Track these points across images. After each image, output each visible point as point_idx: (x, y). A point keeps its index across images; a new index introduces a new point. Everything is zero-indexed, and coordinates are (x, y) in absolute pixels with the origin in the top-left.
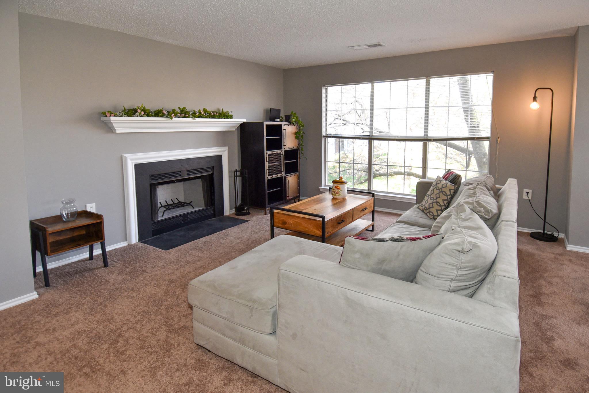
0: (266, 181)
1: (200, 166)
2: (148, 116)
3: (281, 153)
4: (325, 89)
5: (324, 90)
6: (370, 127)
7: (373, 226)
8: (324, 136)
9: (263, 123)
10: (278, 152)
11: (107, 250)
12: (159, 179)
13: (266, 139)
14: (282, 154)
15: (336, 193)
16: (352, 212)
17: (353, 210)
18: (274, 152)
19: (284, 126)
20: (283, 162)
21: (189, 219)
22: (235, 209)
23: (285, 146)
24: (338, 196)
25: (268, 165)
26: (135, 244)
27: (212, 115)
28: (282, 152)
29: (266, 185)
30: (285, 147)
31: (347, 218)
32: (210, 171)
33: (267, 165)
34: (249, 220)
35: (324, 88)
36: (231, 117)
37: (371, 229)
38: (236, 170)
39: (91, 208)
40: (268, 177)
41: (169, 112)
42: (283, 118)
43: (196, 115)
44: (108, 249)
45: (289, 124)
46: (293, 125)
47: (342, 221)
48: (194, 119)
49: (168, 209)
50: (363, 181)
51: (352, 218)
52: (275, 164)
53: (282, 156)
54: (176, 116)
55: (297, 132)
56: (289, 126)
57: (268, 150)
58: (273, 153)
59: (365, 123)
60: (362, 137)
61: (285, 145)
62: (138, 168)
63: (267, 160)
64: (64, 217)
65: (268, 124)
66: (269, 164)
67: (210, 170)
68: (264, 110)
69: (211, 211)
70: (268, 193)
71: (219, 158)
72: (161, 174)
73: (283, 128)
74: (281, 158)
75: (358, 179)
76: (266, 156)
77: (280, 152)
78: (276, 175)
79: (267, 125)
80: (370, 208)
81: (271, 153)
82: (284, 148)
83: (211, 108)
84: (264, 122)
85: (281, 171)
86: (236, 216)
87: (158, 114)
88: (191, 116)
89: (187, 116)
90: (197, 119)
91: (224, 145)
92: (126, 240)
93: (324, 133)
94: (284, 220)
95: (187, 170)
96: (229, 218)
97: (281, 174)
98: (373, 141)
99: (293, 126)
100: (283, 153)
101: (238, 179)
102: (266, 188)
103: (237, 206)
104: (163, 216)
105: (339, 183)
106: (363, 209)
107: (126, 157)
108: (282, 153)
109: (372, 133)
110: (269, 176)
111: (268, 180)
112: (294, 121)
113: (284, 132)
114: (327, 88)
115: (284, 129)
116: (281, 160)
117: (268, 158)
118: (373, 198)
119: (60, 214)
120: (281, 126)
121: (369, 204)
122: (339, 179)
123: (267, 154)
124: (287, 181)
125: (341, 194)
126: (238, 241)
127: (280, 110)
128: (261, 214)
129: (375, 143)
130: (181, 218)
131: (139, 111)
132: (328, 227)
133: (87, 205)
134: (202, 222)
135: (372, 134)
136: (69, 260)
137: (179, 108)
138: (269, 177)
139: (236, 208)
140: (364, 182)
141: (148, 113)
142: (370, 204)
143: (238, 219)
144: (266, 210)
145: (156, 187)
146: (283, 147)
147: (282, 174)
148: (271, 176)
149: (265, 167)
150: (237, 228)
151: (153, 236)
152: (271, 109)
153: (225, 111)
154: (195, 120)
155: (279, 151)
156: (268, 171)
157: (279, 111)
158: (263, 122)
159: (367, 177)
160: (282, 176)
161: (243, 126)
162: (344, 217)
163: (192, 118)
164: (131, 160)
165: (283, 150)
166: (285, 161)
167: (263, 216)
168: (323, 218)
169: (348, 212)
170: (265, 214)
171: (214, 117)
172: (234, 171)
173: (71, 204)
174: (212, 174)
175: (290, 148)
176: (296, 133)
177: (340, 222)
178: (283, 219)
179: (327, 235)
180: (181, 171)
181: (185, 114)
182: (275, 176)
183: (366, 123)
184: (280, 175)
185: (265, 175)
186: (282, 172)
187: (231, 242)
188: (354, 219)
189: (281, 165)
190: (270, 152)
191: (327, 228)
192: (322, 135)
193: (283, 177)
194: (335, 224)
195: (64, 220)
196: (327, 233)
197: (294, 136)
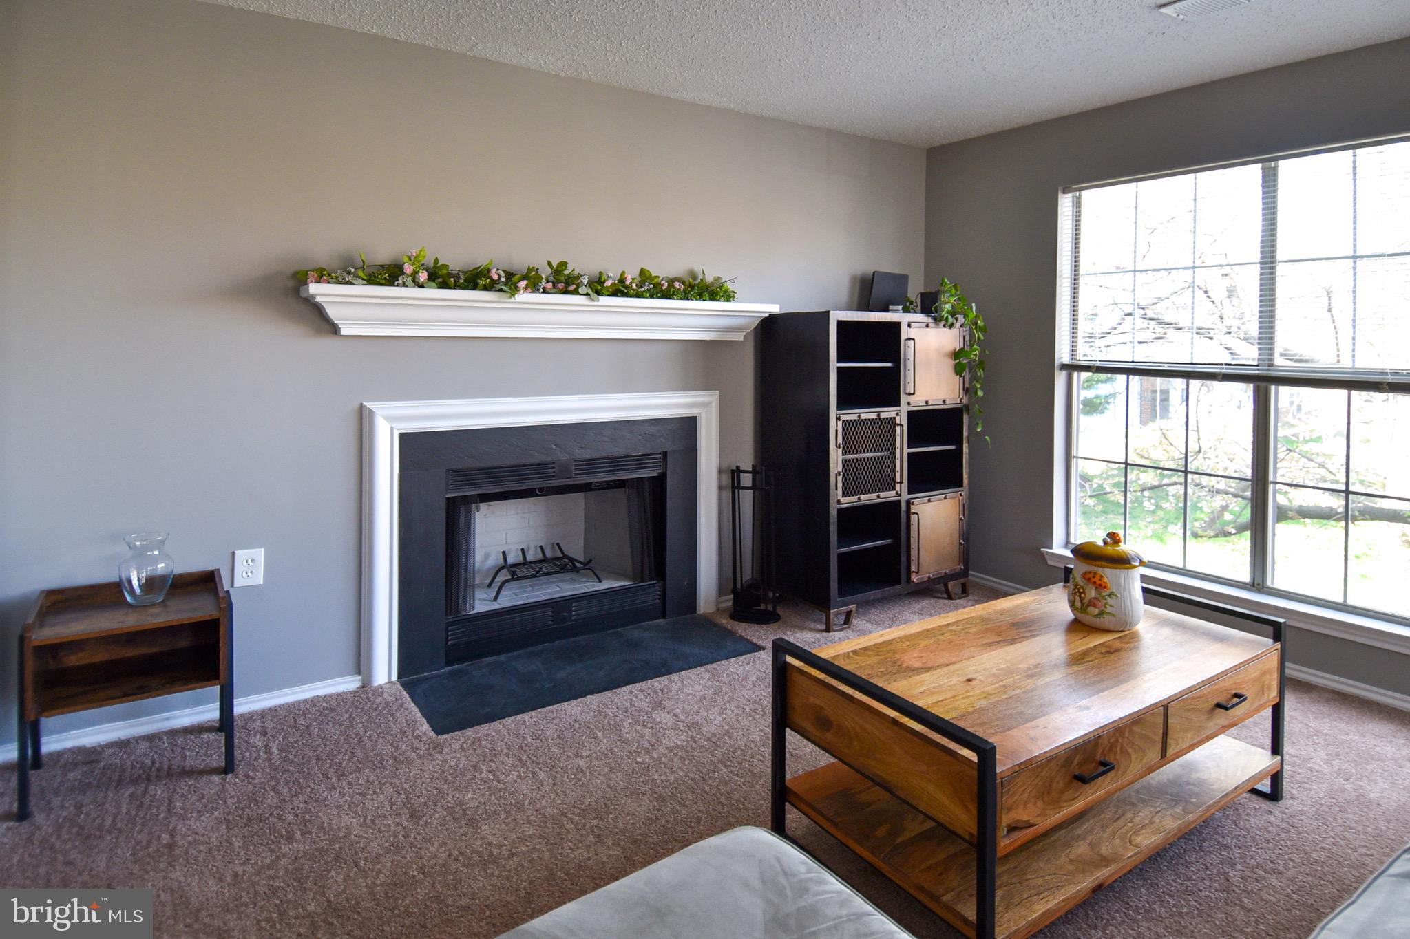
0: (834, 513)
1: (620, 450)
2: (444, 285)
3: (894, 418)
4: (1071, 199)
5: (1065, 203)
6: (1259, 344)
7: (1276, 778)
8: (1064, 367)
9: (826, 315)
10: (883, 415)
11: (238, 710)
12: (474, 484)
13: (838, 368)
14: (898, 422)
15: (1086, 601)
16: (1160, 720)
17: (1165, 707)
18: (869, 414)
19: (909, 326)
20: (902, 449)
21: (573, 618)
22: (732, 596)
23: (910, 394)
24: (1096, 616)
25: (841, 457)
26: (381, 687)
27: (663, 288)
28: (897, 415)
29: (831, 526)
30: (912, 399)
31: (1130, 750)
32: (656, 467)
33: (836, 458)
34: (764, 644)
35: (1070, 195)
36: (729, 296)
37: (1265, 787)
38: (738, 467)
39: (250, 563)
40: (839, 498)
41: (509, 275)
42: (911, 303)
43: (603, 286)
44: (243, 706)
45: (930, 320)
46: (944, 326)
47: (1103, 764)
48: (593, 300)
49: (514, 578)
50: (1234, 531)
51: (1158, 747)
52: (872, 455)
53: (898, 429)
54: (534, 286)
55: (962, 350)
56: (927, 326)
57: (841, 406)
58: (864, 417)
59: (1239, 328)
60: (1223, 371)
61: (912, 392)
62: (412, 445)
63: (840, 440)
64: (132, 592)
65: (845, 319)
66: (845, 453)
67: (654, 463)
68: (854, 279)
69: (653, 597)
70: (840, 556)
71: (688, 426)
72: (488, 468)
73: (905, 333)
74: (894, 436)
75: (1212, 521)
76: (835, 427)
77: (893, 415)
78: (874, 496)
79: (841, 324)
80: (1262, 691)
81: (855, 417)
82: (909, 404)
83: (662, 270)
84: (831, 312)
85: (895, 482)
86: (732, 622)
87: (474, 279)
88: (582, 290)
89: (572, 287)
90: (604, 300)
91: (706, 387)
92: (359, 673)
93: (1063, 354)
94: (822, 708)
95: (576, 461)
96: (707, 623)
97: (893, 493)
98: (1273, 388)
99: (947, 330)
100: (903, 420)
101: (747, 498)
102: (834, 536)
103: (739, 586)
104: (496, 599)
105: (1103, 563)
106: (1223, 702)
107: (371, 412)
108: (898, 418)
109: (1272, 355)
110: (844, 495)
111: (840, 511)
112: (948, 312)
113: (907, 350)
114: (1078, 194)
115: (910, 339)
116: (894, 444)
117: (844, 435)
118: (1278, 645)
119: (118, 580)
120: (896, 326)
121: (1258, 673)
122: (1105, 542)
123: (838, 419)
124: (914, 518)
125: (1109, 609)
126: (680, 741)
127: (907, 276)
128: (813, 625)
129: (1283, 396)
130: (549, 612)
131: (409, 269)
132: (1011, 801)
133: (236, 552)
134: (619, 630)
135: (1272, 360)
136: (168, 719)
137: (550, 264)
138: (843, 500)
139: (734, 591)
140: (1234, 534)
141: (440, 277)
142: (1264, 674)
143: (732, 634)
144: (832, 616)
145: (474, 506)
146: (904, 399)
147: (897, 493)
148: (855, 498)
149: (831, 465)
150: (708, 676)
151: (448, 663)
152: (874, 273)
153: (709, 278)
154: (595, 303)
155: (887, 413)
156: (840, 478)
157: (902, 280)
158: (829, 312)
159: (1247, 515)
160: (898, 498)
161: (769, 328)
162: (1112, 747)
163: (587, 294)
164: (389, 419)
165: (904, 409)
166: (909, 447)
167: (818, 635)
168: (986, 752)
169: (1137, 720)
170: (828, 630)
171: (667, 295)
172: (733, 472)
173: (152, 551)
174: (662, 477)
175: (930, 403)
176: (956, 355)
177: (1086, 770)
178: (818, 702)
179: (1005, 843)
180: (554, 463)
181: (567, 284)
182: (868, 498)
183: (1243, 328)
184: (887, 496)
185: (831, 491)
186: (898, 486)
187: (654, 740)
188: (1170, 752)
189: (894, 462)
190: (850, 415)
191: (1009, 809)
192: (1057, 363)
193: (899, 501)
194: (1059, 784)
195: (129, 598)
196: (1012, 829)
197: (950, 363)
